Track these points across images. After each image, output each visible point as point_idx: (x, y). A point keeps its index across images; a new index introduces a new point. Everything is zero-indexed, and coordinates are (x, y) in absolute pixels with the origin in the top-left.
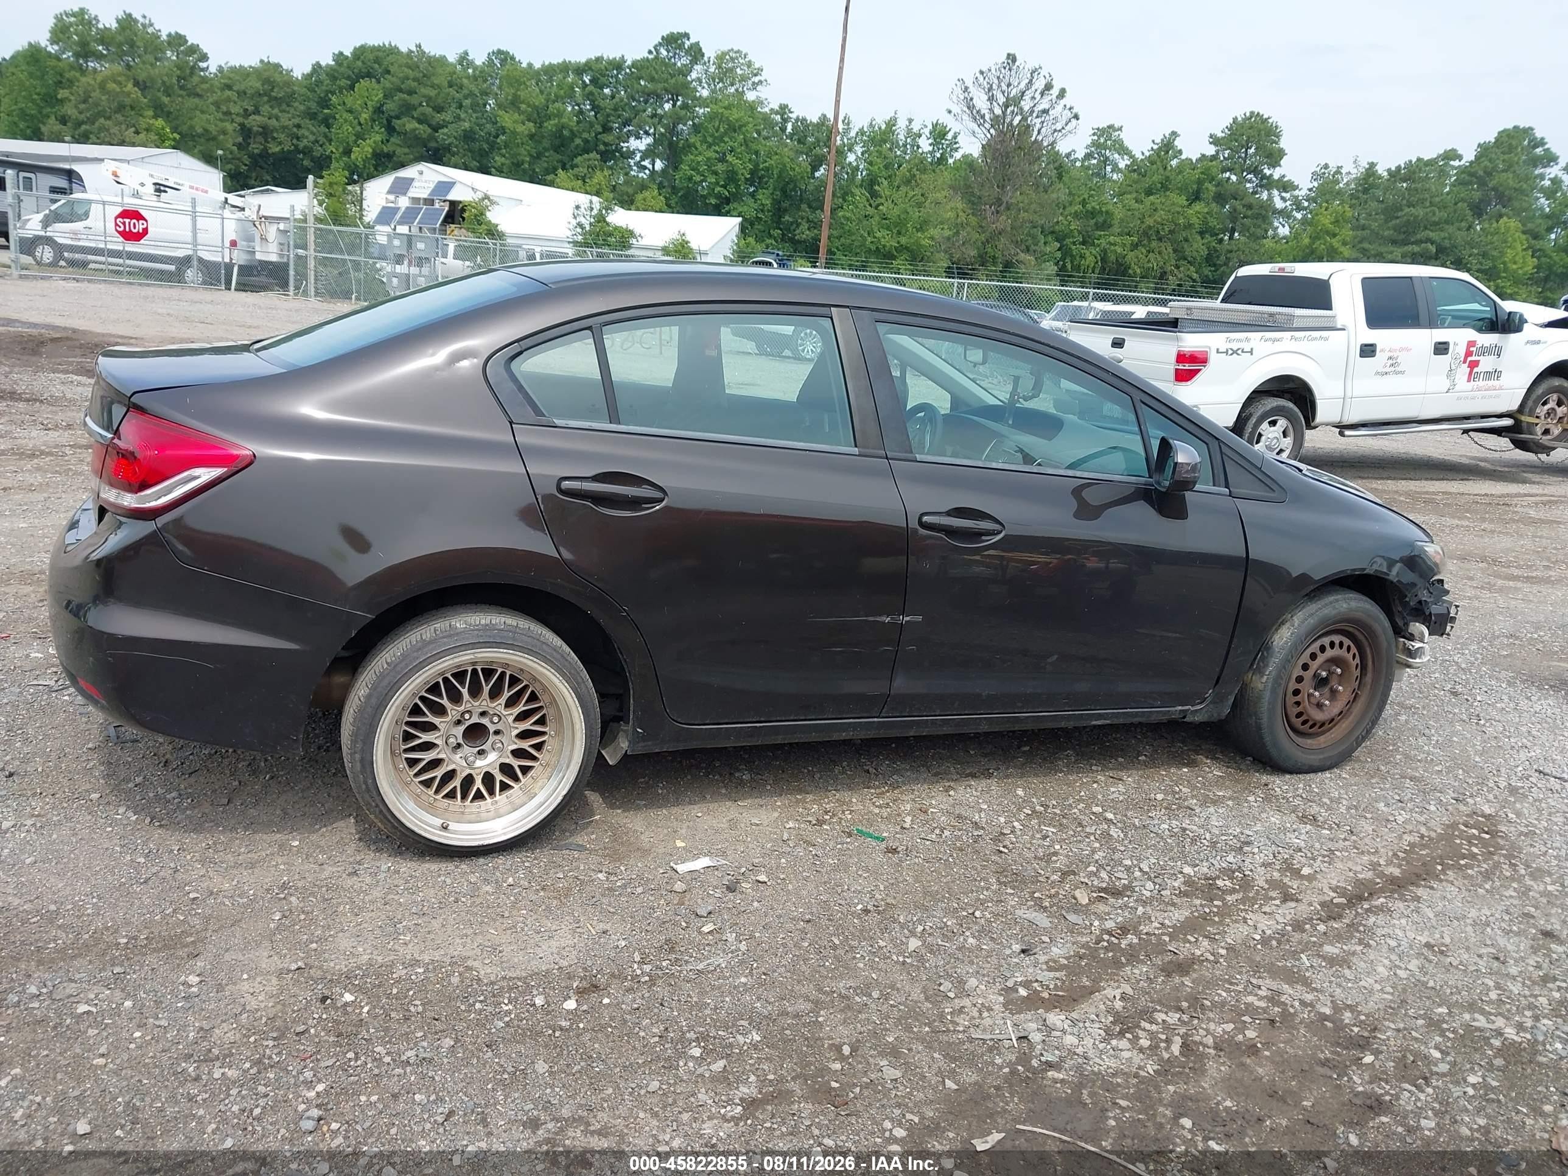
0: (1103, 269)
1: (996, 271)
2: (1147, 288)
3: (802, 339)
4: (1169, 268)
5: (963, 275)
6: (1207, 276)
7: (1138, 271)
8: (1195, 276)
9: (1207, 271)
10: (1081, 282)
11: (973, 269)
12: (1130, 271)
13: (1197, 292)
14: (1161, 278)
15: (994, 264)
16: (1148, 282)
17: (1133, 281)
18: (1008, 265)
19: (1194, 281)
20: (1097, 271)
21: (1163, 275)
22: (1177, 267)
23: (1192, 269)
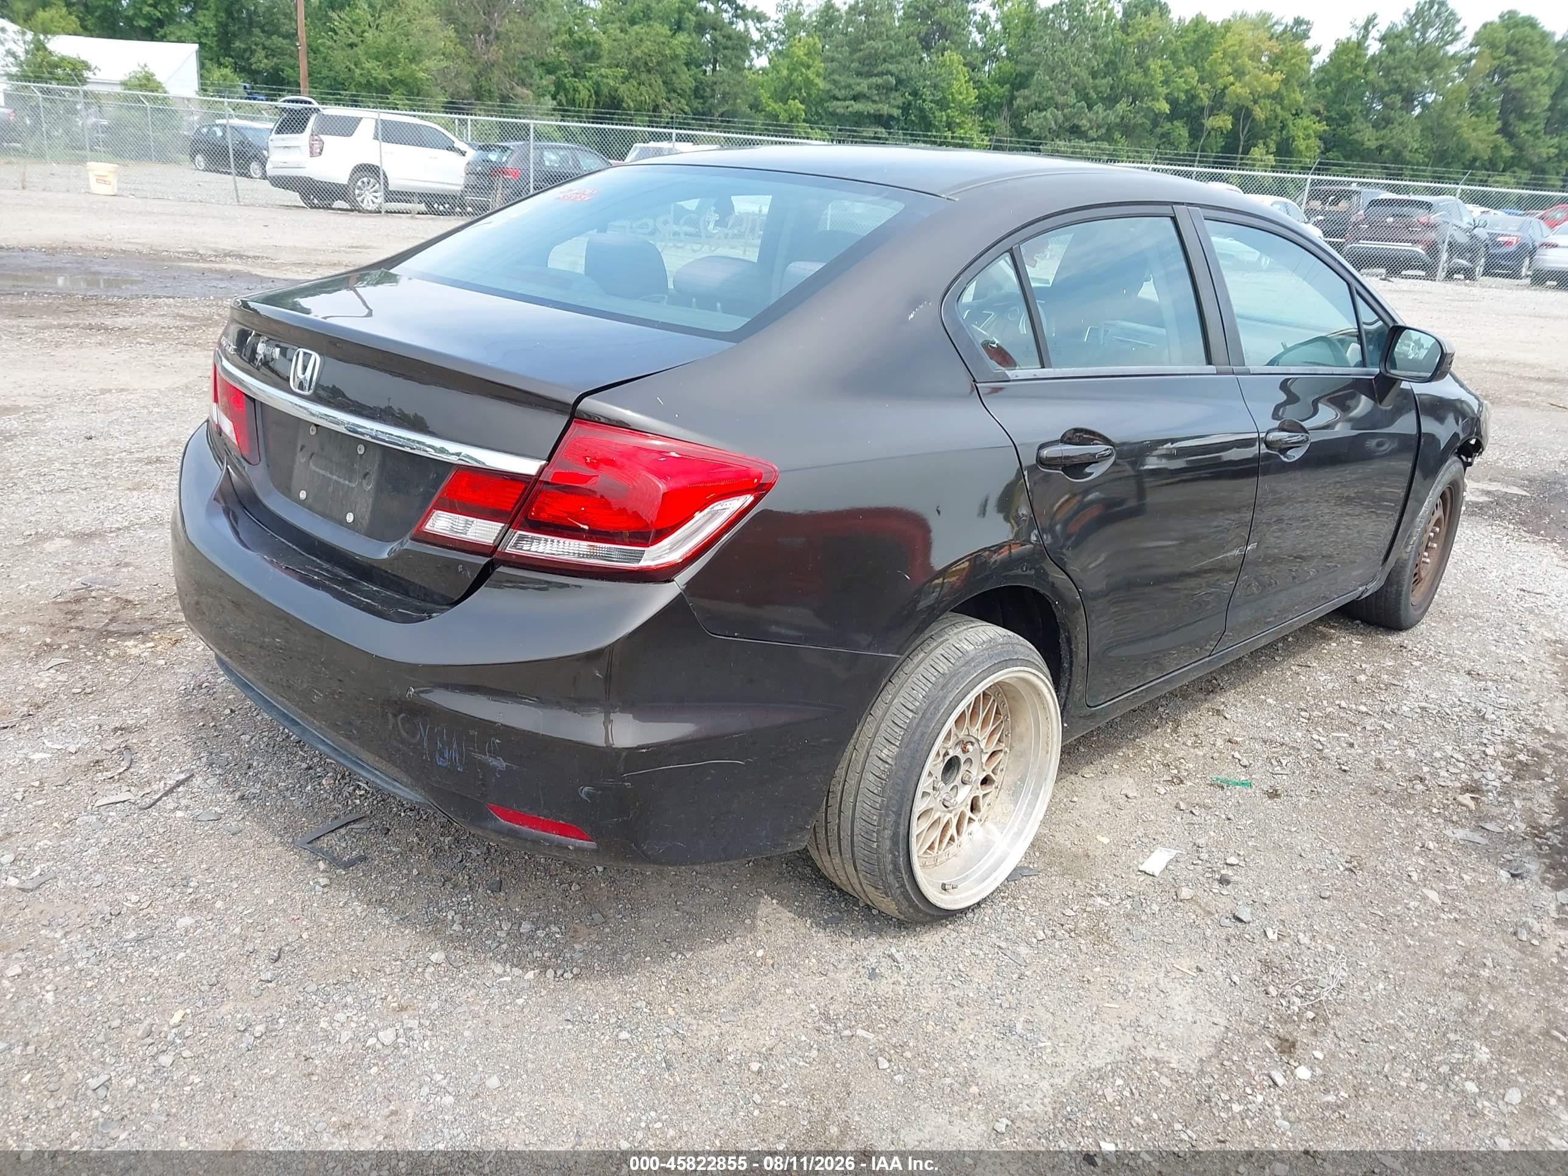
0: (597, 102)
1: (493, 106)
2: (642, 121)
3: (359, 188)
4: (661, 101)
5: (459, 111)
6: (697, 109)
7: (632, 105)
8: (687, 109)
9: (697, 104)
10: (578, 117)
11: (470, 104)
12: (624, 105)
13: (688, 124)
14: (654, 111)
15: (491, 98)
16: (642, 115)
17: (627, 114)
18: (505, 99)
19: (686, 113)
20: (592, 104)
21: (656, 108)
22: (669, 100)
23: (683, 101)
